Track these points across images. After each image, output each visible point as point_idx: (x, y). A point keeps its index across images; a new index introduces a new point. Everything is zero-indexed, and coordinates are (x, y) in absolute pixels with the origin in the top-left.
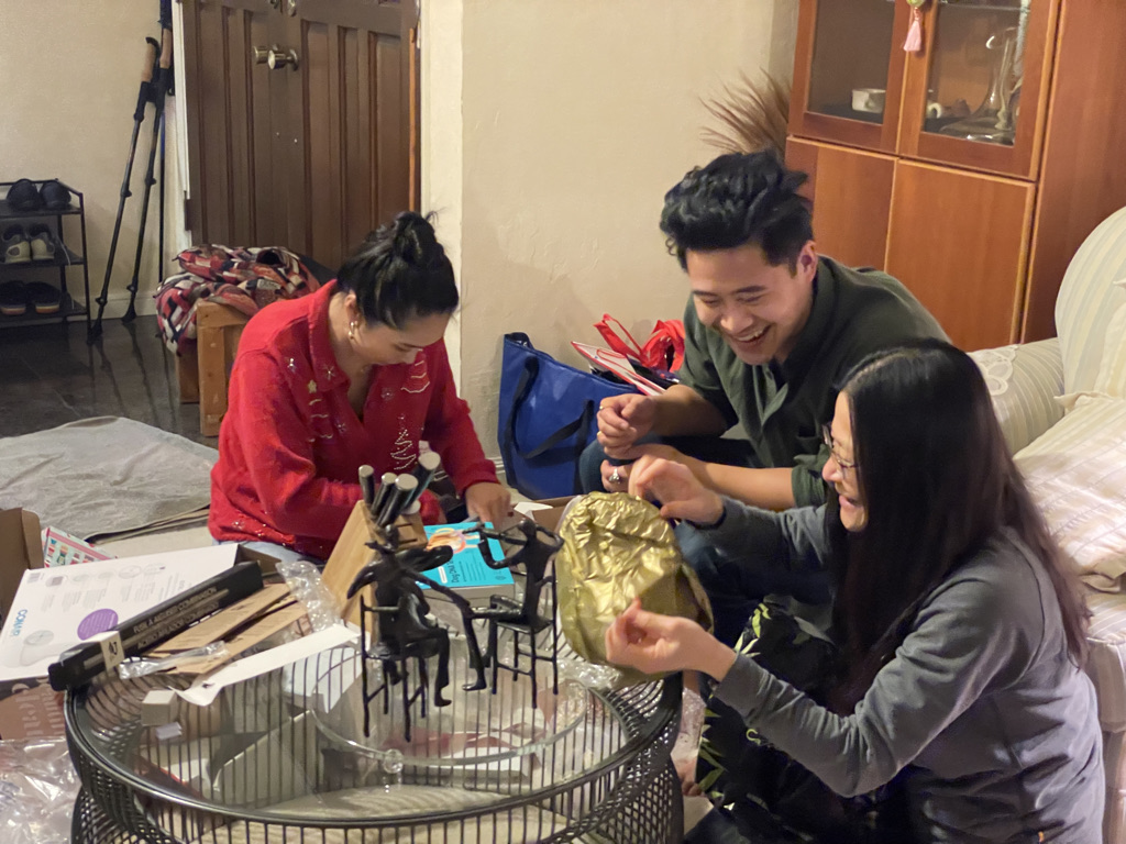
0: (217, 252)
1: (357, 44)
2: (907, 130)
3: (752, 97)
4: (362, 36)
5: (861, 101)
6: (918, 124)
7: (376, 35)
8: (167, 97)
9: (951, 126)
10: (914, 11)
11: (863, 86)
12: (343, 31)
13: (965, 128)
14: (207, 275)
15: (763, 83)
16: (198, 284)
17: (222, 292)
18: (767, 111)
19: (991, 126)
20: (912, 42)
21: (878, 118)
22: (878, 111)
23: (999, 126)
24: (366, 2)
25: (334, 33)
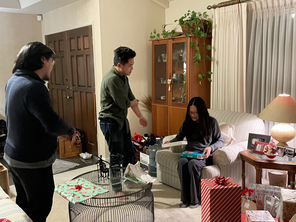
1: (83, 94)
2: (170, 102)
3: (146, 98)
4: (85, 93)
5: (162, 98)
6: (171, 101)
7: (87, 92)
9: (176, 101)
10: (169, 85)
11: (162, 96)
12: (81, 92)
13: (178, 101)
15: (147, 96)
18: (148, 100)
19: (181, 101)
20: (169, 89)
21: (165, 100)
22: (165, 99)
23: (182, 100)
24: (85, 88)
25: (79, 92)
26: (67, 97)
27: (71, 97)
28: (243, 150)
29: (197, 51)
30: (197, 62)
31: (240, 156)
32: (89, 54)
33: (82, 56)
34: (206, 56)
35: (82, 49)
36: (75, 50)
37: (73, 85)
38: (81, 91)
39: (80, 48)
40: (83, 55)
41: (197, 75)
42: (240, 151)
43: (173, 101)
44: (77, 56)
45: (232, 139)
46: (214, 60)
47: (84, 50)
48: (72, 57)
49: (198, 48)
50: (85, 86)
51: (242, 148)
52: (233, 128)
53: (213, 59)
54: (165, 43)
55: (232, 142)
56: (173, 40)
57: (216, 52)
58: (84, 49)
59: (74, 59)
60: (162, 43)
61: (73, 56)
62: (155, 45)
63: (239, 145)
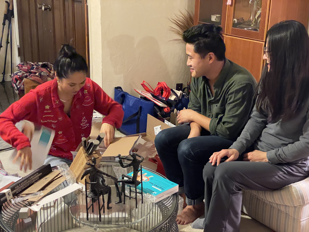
0: (29, 64)
2: (228, 27)
3: (183, 17)
4: (70, 2)
5: (214, 18)
6: (231, 25)
7: (74, 1)
8: (12, 18)
9: (240, 25)
11: (214, 14)
13: (244, 26)
14: (26, 71)
15: (186, 13)
16: (24, 74)
17: (31, 76)
18: (187, 21)
19: (250, 25)
20: (229, 2)
21: (219, 23)
22: (218, 21)
25: (61, 1)
26: (41, 8)
27: (49, 8)
43: (234, 25)
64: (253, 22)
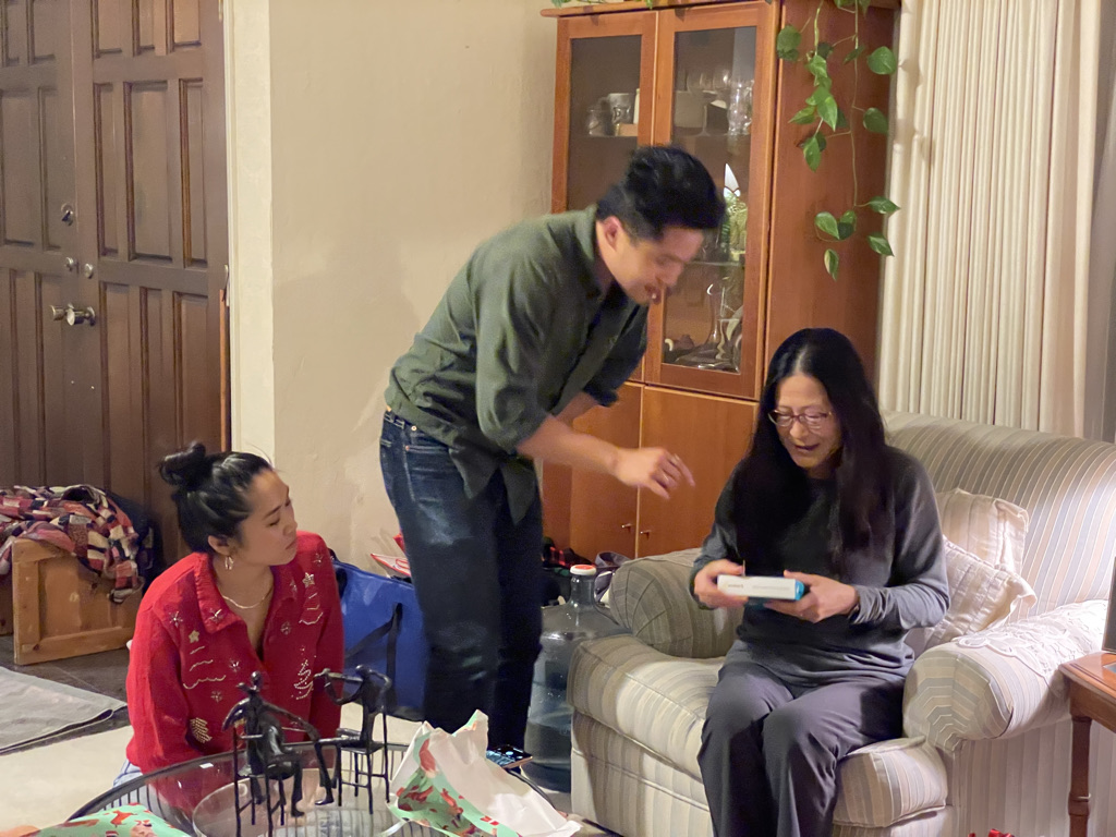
0: (20, 493)
1: (161, 305)
2: (650, 362)
4: (167, 297)
6: (659, 357)
7: (180, 294)
9: (684, 358)
12: (145, 291)
13: (694, 359)
14: (16, 514)
16: (7, 524)
17: (35, 529)
19: (713, 356)
23: (718, 357)
24: (169, 266)
25: (135, 293)
26: (62, 317)
27: (90, 318)
28: (1079, 655)
29: (816, 83)
30: (814, 140)
31: (1061, 687)
32: (198, 76)
33: (161, 85)
34: (866, 109)
35: (160, 50)
36: (120, 51)
37: (104, 251)
38: (147, 285)
39: (150, 43)
40: (165, 82)
41: (811, 216)
42: (1066, 661)
43: (668, 357)
44: (131, 87)
45: (1013, 590)
46: (913, 132)
47: (173, 50)
48: (100, 88)
49: (819, 64)
50: (169, 259)
51: (1074, 645)
52: (1018, 525)
53: (901, 127)
54: (636, 32)
55: (1013, 607)
56: (677, 15)
57: (920, 89)
58: (174, 46)
59: (114, 103)
60: (614, 27)
61: (108, 86)
62: (573, 40)
63: (1058, 625)
64: (719, 347)
